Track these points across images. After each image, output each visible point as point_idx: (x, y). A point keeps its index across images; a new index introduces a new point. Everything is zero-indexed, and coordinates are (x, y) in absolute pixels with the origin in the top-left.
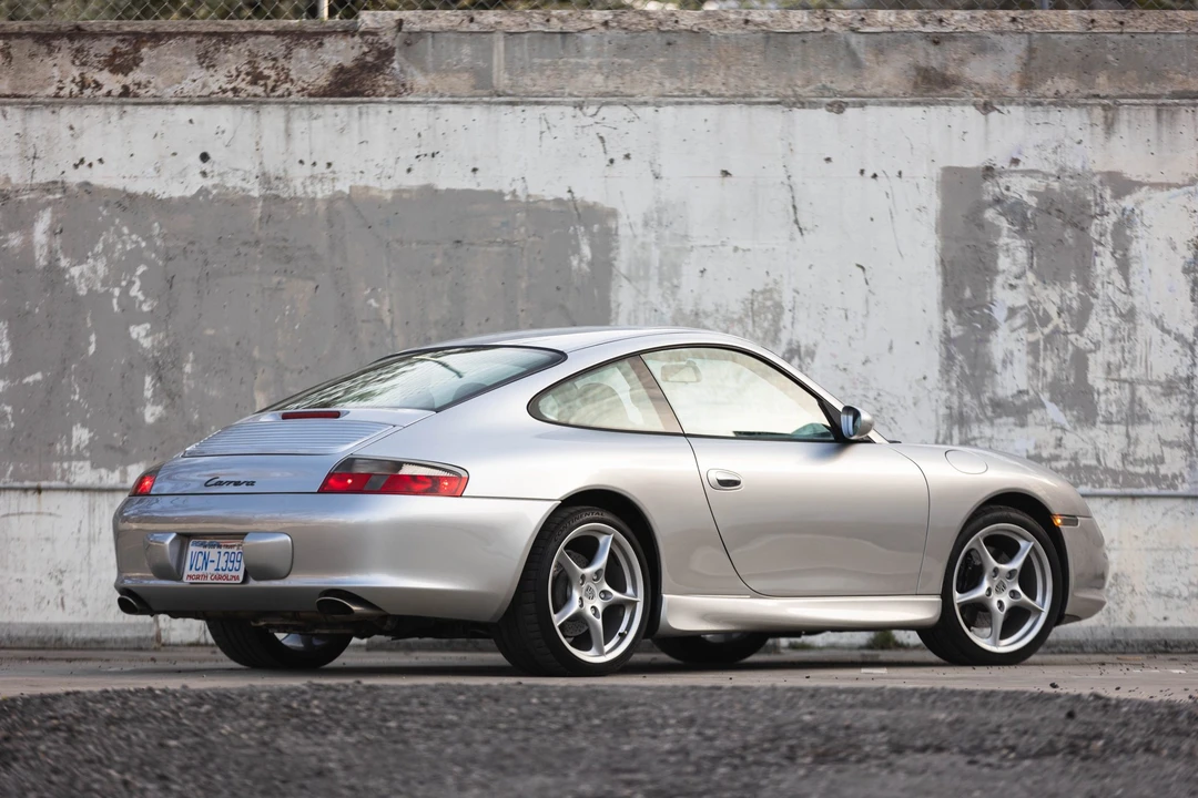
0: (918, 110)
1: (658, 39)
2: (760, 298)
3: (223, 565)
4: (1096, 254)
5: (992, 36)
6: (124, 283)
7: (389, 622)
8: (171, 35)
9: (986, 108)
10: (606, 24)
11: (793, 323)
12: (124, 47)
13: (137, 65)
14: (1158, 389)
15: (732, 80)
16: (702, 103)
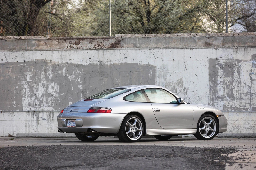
0: (205, 49)
1: (163, 38)
2: (180, 80)
3: (73, 124)
4: (234, 72)
5: (218, 37)
6: (77, 79)
7: (100, 134)
8: (85, 39)
9: (216, 49)
10: (155, 36)
11: (185, 84)
12: (77, 41)
13: (80, 44)
14: (245, 94)
15: (175, 45)
16: (170, 49)
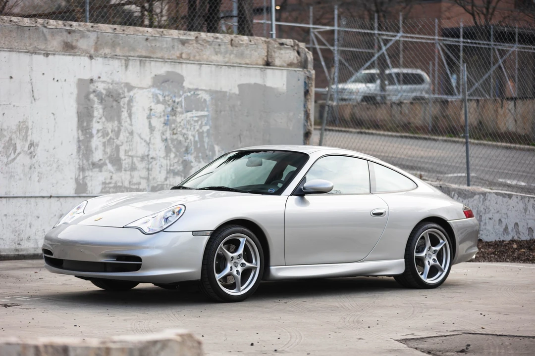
2: (22, 124)
4: (122, 111)
9: (91, 57)
11: (32, 134)
14: (139, 159)
15: (6, 42)
16: (4, 51)
